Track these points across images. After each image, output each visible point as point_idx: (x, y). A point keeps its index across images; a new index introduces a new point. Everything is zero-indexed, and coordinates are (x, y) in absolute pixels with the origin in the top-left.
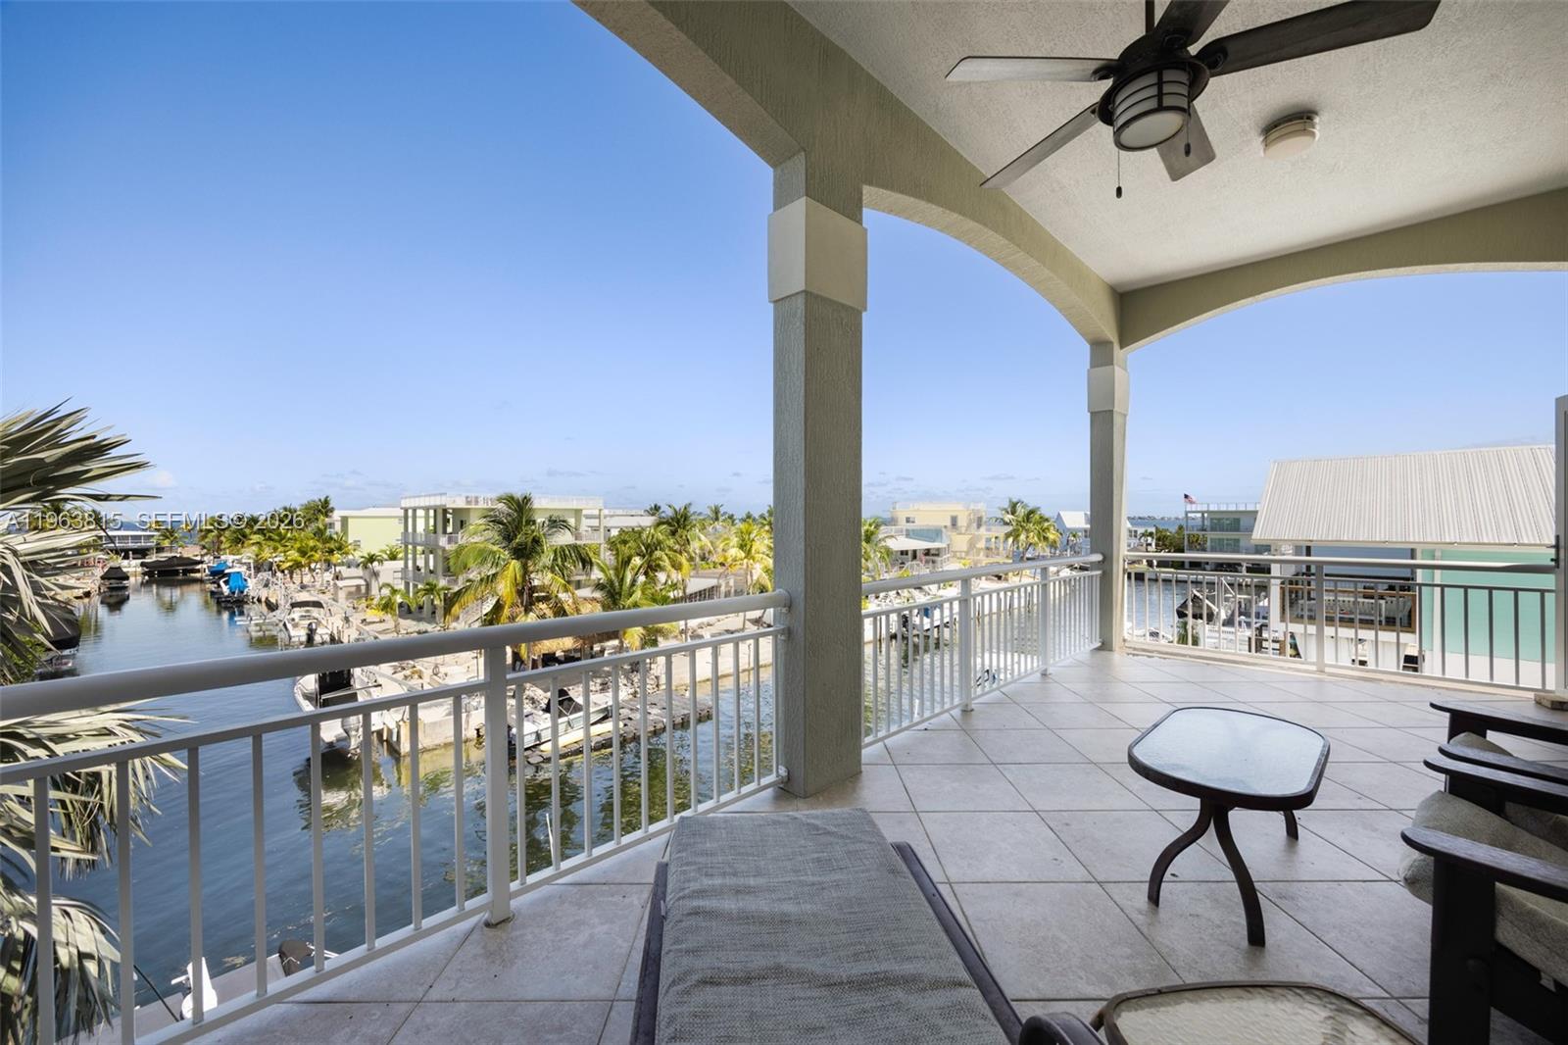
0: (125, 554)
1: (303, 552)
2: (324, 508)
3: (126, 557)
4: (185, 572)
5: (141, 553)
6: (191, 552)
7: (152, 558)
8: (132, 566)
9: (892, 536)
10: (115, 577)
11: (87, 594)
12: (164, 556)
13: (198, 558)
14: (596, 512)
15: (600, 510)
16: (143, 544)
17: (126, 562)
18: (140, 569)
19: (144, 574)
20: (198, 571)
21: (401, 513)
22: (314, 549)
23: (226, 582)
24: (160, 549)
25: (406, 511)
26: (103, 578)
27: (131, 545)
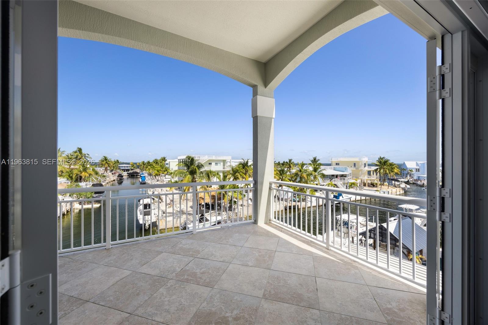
0: (124, 170)
1: (158, 171)
2: (164, 159)
3: (124, 171)
4: (136, 175)
5: (128, 170)
6: (138, 170)
7: (130, 172)
8: (125, 174)
9: (324, 170)
10: (120, 176)
11: (114, 180)
12: (132, 171)
13: (139, 172)
14: (230, 161)
15: (231, 160)
16: (128, 168)
17: (124, 173)
18: (127, 174)
19: (128, 176)
20: (139, 175)
21: (178, 161)
22: (160, 170)
23: (141, 179)
24: (132, 170)
25: (179, 160)
26: (118, 176)
27: (126, 168)
